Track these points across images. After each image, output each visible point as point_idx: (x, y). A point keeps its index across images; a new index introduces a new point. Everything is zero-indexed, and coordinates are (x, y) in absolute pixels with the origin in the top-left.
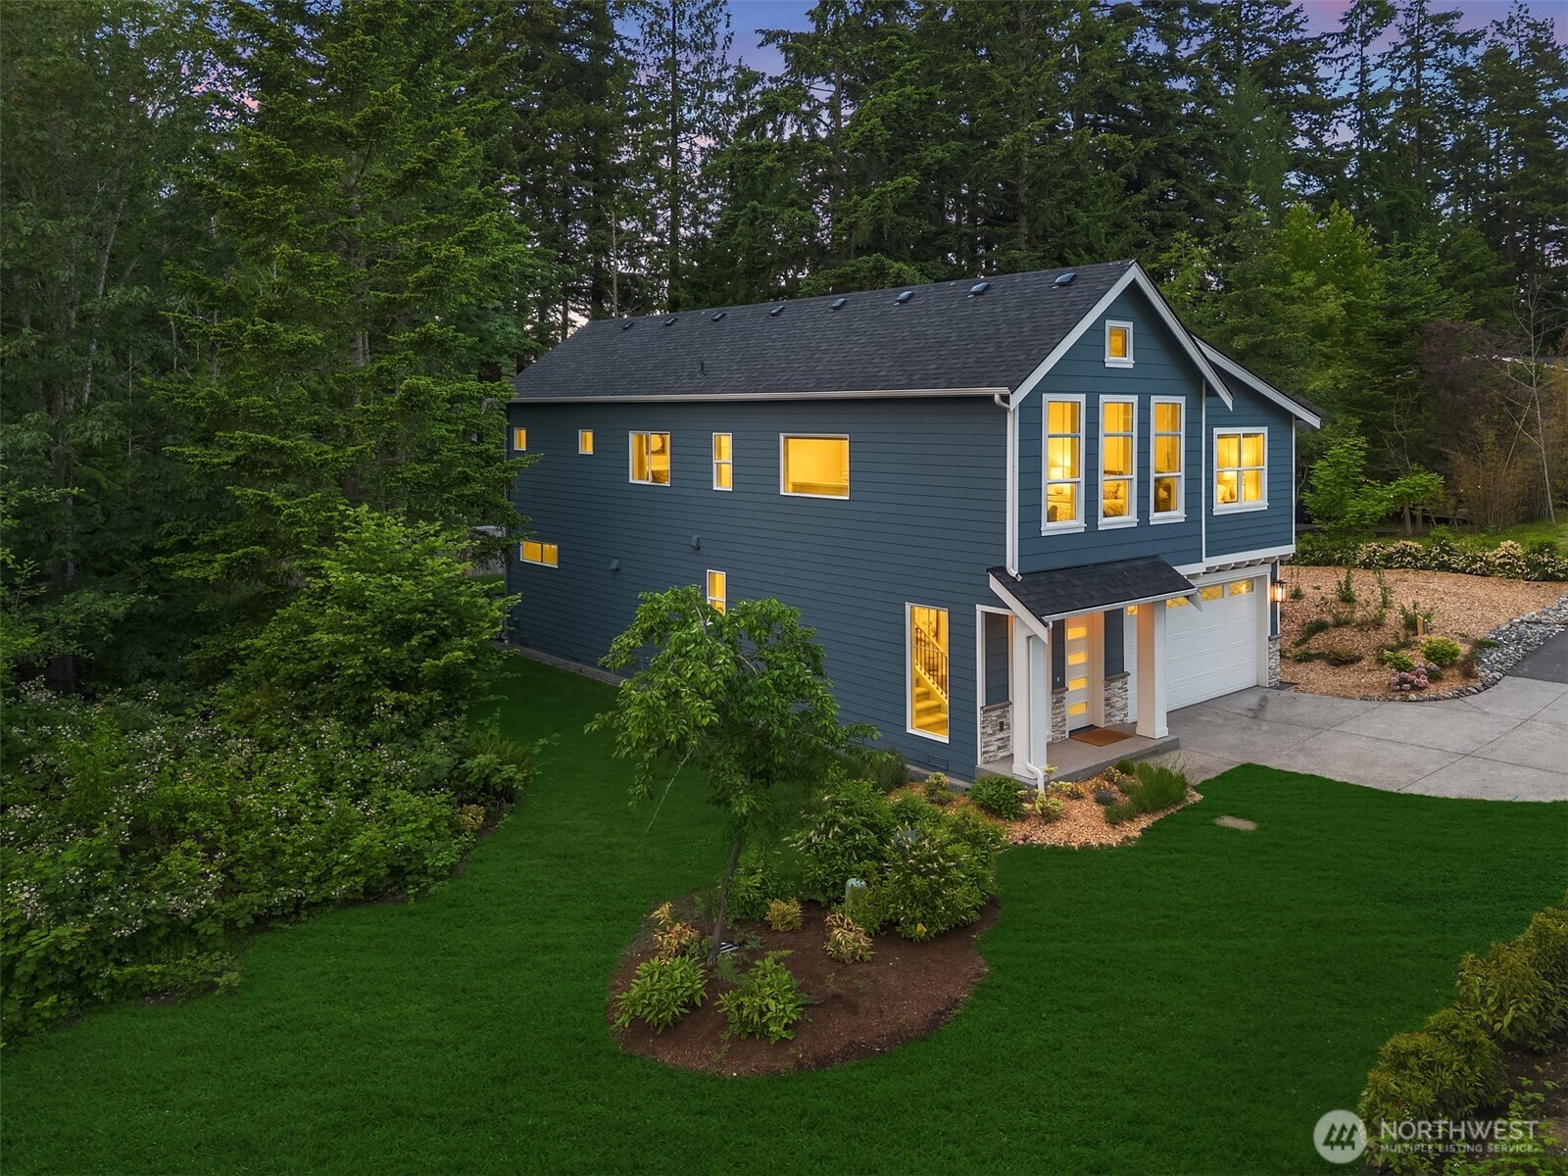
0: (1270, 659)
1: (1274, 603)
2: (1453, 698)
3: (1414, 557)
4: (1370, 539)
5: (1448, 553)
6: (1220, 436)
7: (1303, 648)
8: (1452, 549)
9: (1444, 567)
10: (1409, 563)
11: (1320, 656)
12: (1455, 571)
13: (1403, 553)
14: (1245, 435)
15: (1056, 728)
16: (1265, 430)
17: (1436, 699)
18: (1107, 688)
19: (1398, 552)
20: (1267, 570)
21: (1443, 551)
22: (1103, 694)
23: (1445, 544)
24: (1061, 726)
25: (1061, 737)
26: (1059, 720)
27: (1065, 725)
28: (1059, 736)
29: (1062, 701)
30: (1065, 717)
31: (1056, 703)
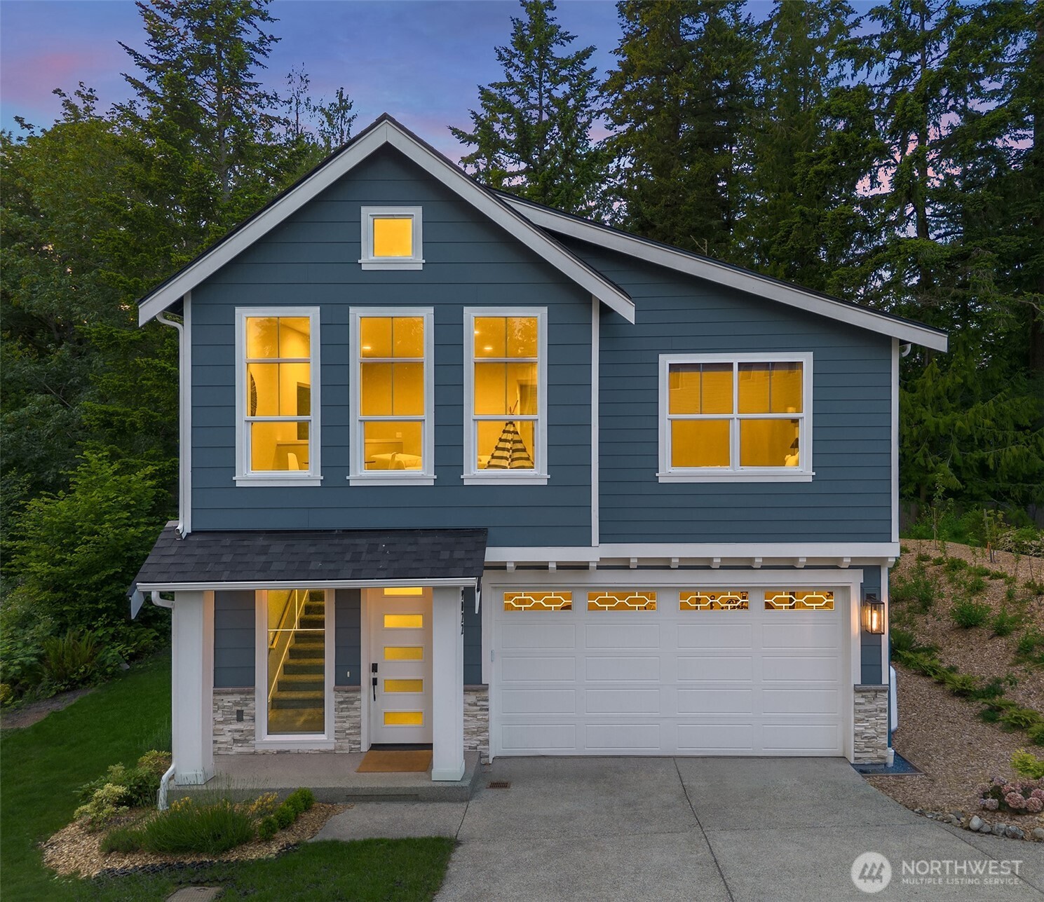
0: (858, 720)
1: (869, 638)
6: (675, 367)
16: (803, 358)
20: (855, 580)
24: (351, 734)
25: (351, 749)
26: (347, 725)
27: (359, 734)
28: (346, 745)
29: (352, 703)
30: (359, 723)
31: (341, 703)
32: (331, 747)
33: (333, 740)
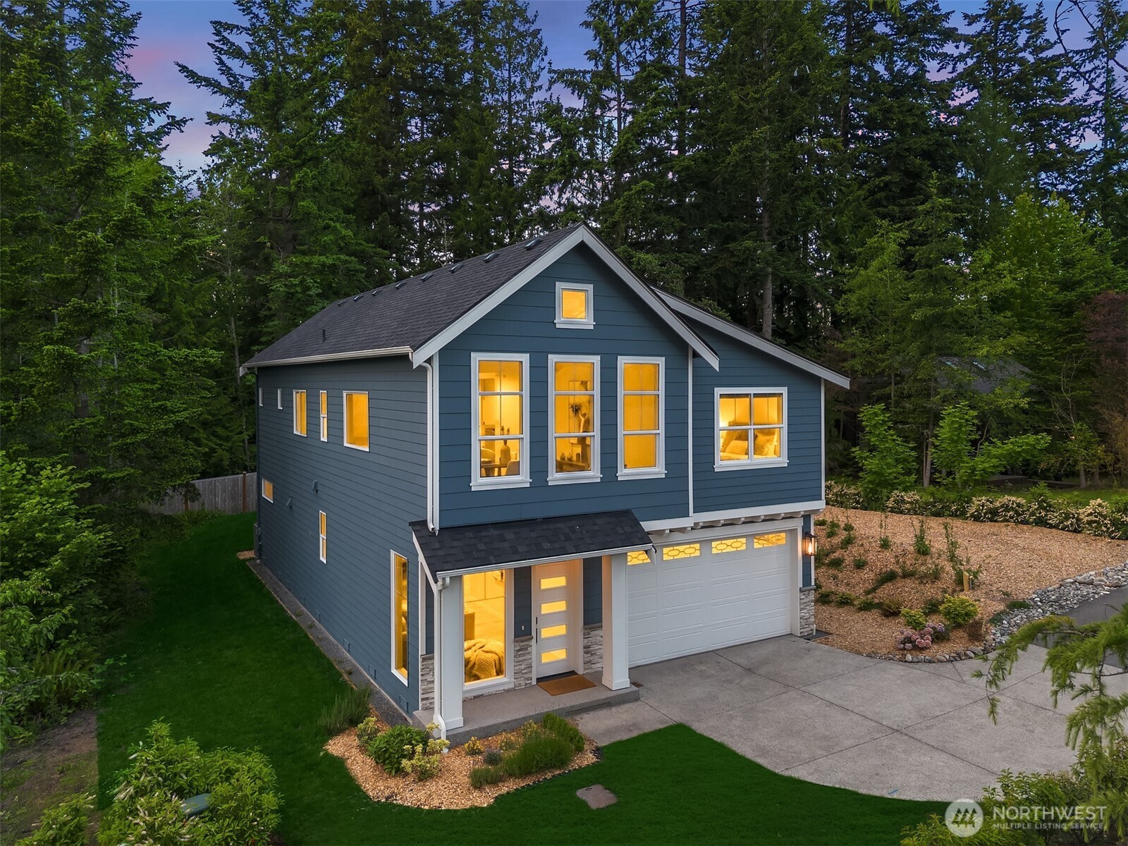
0: (801, 609)
1: (806, 556)
2: (948, 661)
3: (1016, 512)
4: (982, 493)
5: (1044, 508)
6: (722, 396)
7: (870, 596)
8: (1050, 506)
9: (1042, 522)
10: (1011, 517)
11: (879, 606)
12: (1051, 526)
13: (1007, 508)
14: (756, 395)
15: (518, 676)
16: (784, 390)
17: (930, 662)
18: (586, 635)
19: (1002, 506)
20: (798, 524)
21: (1041, 507)
22: (581, 642)
23: (1043, 501)
24: (526, 673)
25: (526, 684)
26: (523, 667)
27: (531, 672)
28: (523, 683)
29: (526, 649)
30: (531, 664)
31: (519, 651)
32: (512, 686)
33: (513, 680)
